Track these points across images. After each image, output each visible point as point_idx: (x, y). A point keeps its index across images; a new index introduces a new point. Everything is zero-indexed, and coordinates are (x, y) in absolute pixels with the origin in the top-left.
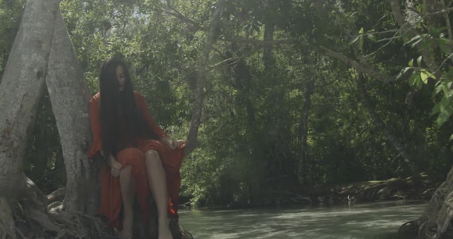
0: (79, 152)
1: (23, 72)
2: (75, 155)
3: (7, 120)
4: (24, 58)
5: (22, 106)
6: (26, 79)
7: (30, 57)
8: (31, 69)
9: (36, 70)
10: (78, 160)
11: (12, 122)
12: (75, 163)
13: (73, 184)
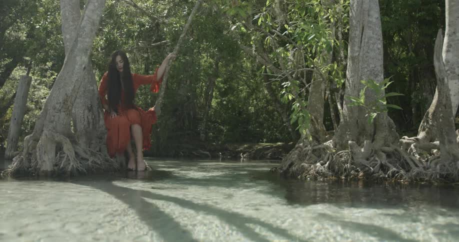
0: (86, 111)
1: (77, 67)
2: (84, 113)
3: (66, 94)
4: (78, 58)
5: (74, 87)
6: (78, 71)
7: (81, 59)
8: (81, 65)
9: (83, 66)
10: (86, 116)
11: (69, 95)
12: (84, 118)
13: (82, 131)
